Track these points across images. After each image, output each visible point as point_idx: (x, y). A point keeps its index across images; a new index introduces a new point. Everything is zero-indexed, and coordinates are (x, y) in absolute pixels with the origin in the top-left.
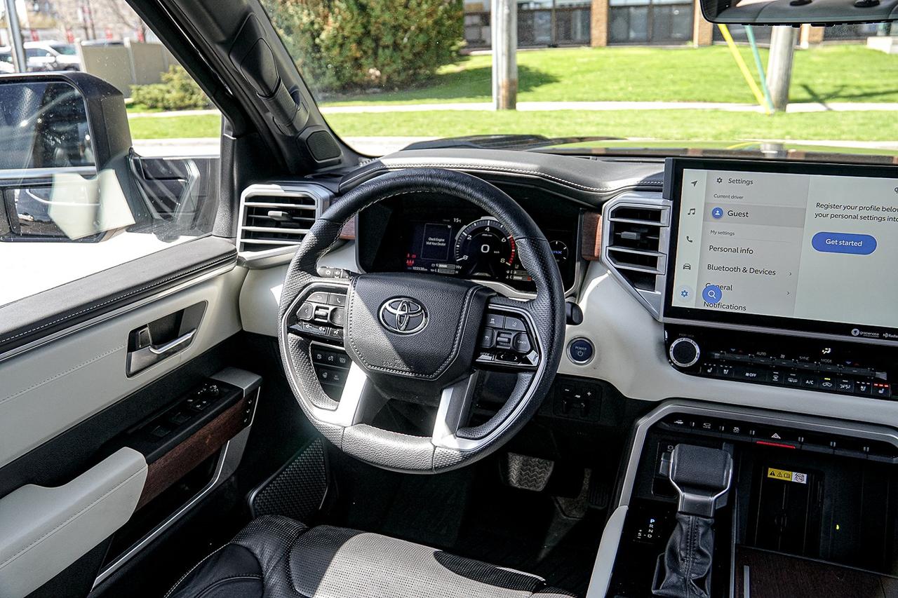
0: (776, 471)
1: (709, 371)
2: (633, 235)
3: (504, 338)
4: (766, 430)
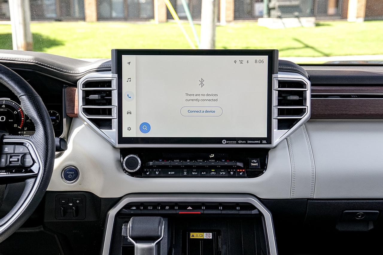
0: (195, 234)
1: (148, 174)
2: (96, 97)
3: (14, 159)
4: (183, 206)
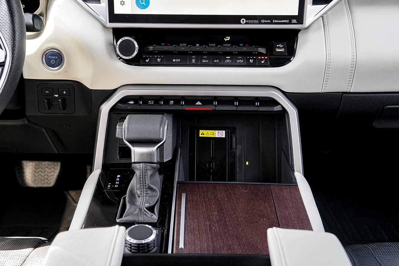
0: (205, 132)
1: (147, 61)
4: (191, 100)
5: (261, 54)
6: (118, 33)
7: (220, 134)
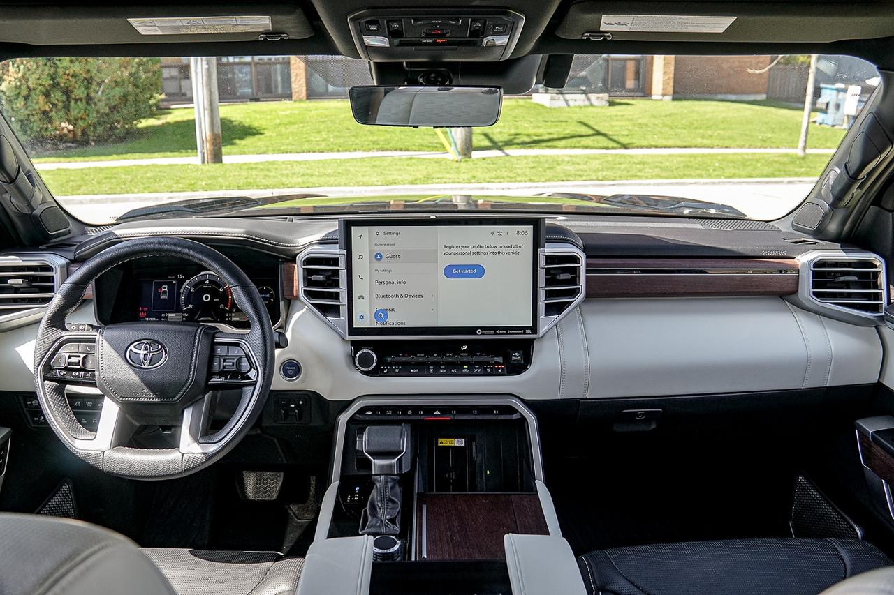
0: (444, 440)
1: (385, 372)
2: (320, 278)
3: (228, 363)
4: (429, 410)
5: (498, 363)
6: (357, 345)
7: (460, 442)
